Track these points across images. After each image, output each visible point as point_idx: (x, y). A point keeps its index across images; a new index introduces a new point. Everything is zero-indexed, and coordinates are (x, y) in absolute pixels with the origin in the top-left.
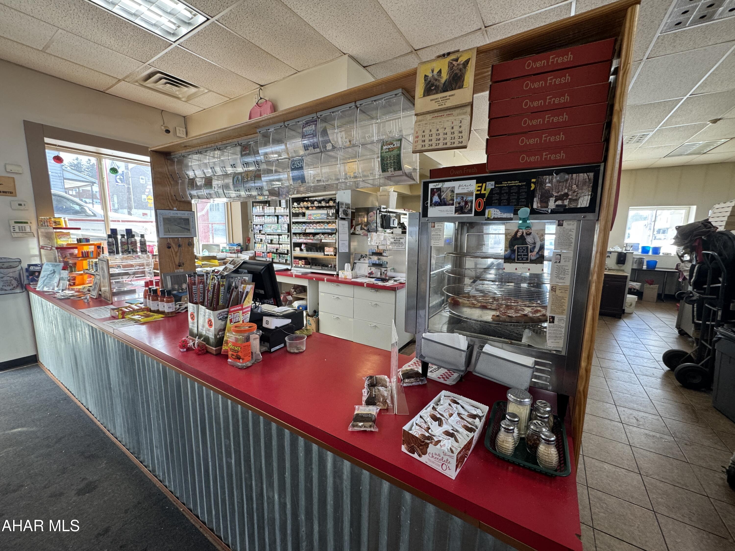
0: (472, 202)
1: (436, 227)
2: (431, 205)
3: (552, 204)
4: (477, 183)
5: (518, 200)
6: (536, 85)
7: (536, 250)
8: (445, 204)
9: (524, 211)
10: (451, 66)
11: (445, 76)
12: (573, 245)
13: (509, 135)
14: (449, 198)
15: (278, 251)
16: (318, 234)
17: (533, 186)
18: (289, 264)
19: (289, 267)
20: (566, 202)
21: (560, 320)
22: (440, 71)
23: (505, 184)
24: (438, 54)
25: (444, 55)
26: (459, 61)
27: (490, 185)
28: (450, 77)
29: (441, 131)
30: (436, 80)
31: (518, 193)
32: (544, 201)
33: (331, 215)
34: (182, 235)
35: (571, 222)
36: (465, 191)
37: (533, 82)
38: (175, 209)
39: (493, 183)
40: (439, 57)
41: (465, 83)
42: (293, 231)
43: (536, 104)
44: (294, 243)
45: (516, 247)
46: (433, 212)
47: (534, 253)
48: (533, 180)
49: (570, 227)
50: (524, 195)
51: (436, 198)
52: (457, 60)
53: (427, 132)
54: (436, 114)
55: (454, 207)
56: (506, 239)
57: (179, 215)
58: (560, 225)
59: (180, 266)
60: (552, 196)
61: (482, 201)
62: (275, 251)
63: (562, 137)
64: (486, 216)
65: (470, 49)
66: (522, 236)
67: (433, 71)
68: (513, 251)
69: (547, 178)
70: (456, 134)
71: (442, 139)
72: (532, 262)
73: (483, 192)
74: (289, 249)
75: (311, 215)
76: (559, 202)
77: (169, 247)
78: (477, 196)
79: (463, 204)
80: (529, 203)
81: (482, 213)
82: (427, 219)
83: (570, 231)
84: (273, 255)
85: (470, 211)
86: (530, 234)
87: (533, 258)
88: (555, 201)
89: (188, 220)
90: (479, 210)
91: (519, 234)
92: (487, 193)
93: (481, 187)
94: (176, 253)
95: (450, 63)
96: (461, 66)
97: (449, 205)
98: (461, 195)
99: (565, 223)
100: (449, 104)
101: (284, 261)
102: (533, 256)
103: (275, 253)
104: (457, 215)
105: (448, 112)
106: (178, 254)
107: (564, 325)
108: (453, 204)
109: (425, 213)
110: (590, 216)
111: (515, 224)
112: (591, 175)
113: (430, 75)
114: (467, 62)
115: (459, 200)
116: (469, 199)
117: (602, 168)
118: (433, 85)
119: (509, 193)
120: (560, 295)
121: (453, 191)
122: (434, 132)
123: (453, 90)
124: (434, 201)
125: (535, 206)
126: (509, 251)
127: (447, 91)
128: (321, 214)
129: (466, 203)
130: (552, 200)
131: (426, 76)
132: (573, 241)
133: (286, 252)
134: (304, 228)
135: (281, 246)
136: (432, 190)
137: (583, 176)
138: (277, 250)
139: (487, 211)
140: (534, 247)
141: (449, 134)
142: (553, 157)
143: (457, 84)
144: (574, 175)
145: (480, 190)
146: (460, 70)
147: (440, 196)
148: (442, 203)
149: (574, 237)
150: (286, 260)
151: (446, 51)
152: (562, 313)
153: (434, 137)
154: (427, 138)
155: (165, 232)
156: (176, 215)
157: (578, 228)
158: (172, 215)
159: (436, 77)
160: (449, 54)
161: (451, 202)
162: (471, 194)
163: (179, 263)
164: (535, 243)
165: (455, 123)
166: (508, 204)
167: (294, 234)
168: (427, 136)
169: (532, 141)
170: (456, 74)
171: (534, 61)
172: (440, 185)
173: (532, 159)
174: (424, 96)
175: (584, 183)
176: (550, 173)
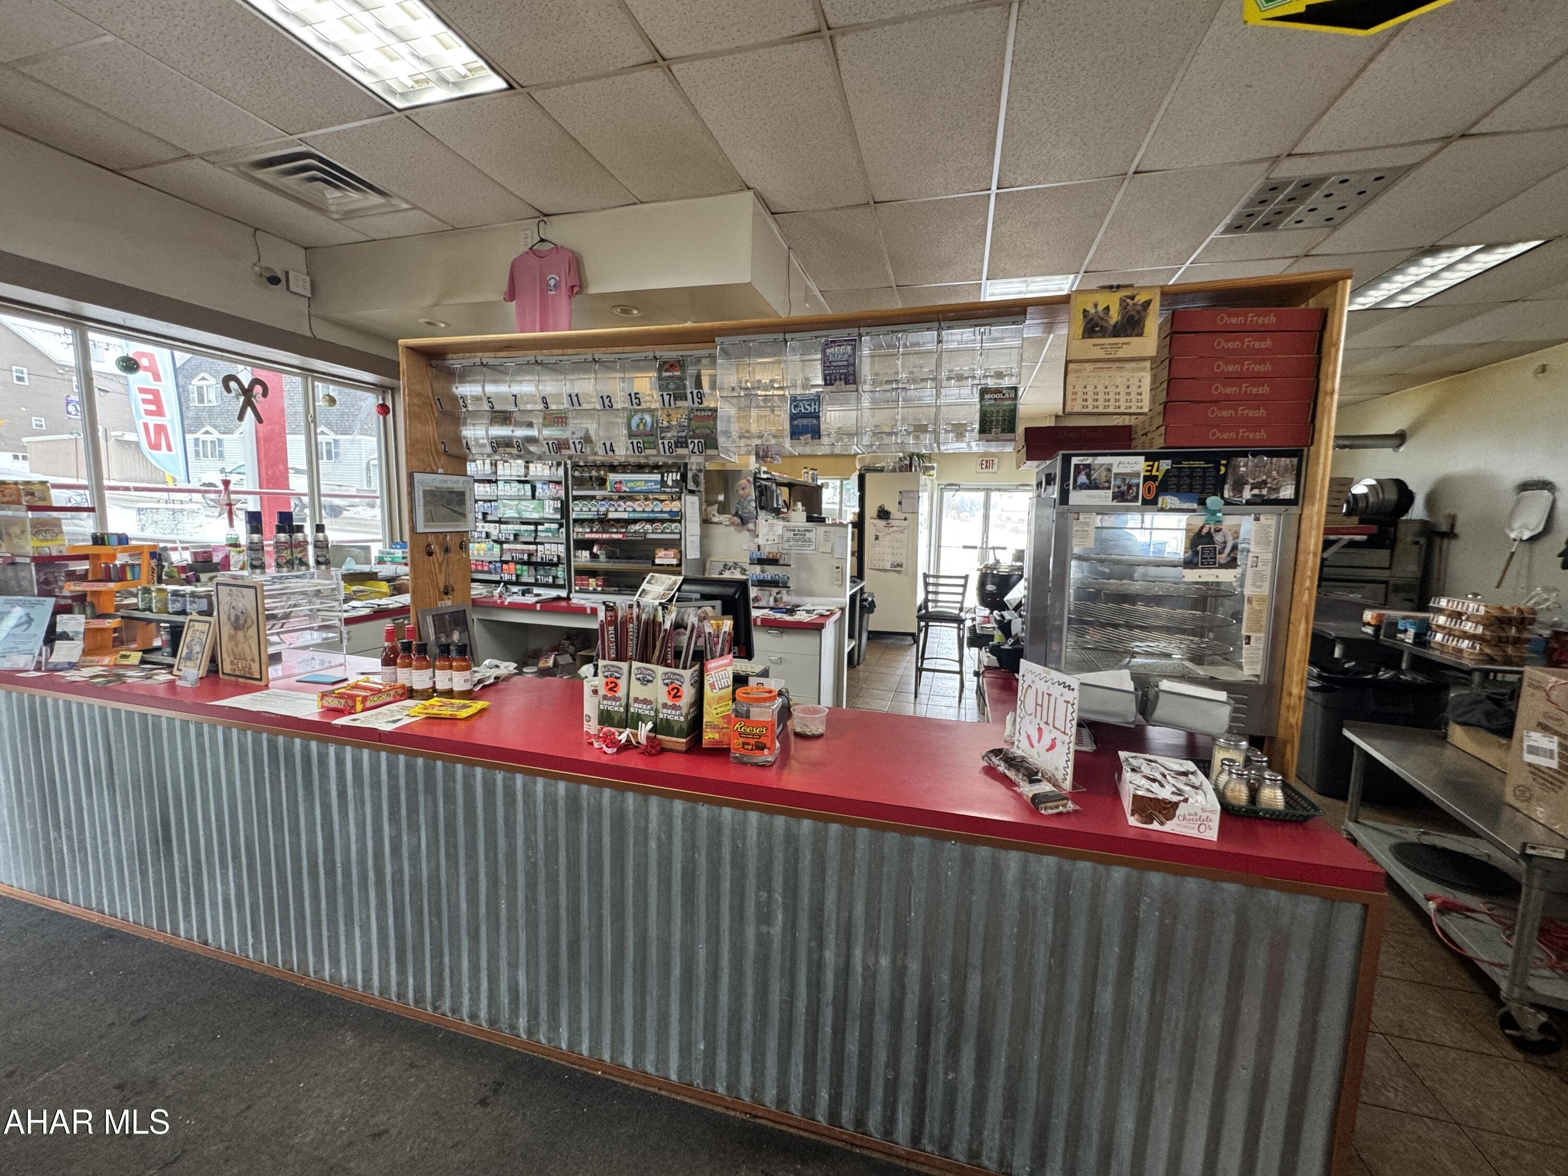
0: (1138, 486)
1: (1081, 519)
2: (1074, 488)
3: (1247, 494)
4: (1146, 460)
5: (1203, 485)
6: (1231, 345)
7: (1227, 550)
8: (1097, 487)
9: (1213, 501)
10: (1123, 302)
11: (1115, 316)
12: (1272, 544)
13: (1196, 402)
14: (1103, 479)
15: (533, 559)
16: (635, 521)
17: (1223, 470)
18: (562, 587)
19: (563, 593)
20: (1265, 492)
21: (1257, 639)
22: (1107, 309)
23: (1185, 464)
24: (1101, 284)
25: (1111, 287)
26: (1136, 299)
27: (1165, 465)
28: (1123, 318)
29: (1111, 389)
30: (1102, 319)
31: (1204, 477)
32: (1238, 487)
33: (670, 483)
34: (452, 526)
35: (1269, 516)
36: (1128, 471)
37: (1227, 341)
38: (440, 471)
39: (1169, 462)
40: (1103, 288)
41: (1146, 330)
42: (573, 516)
43: (1231, 368)
44: (575, 541)
45: (1199, 548)
46: (1077, 498)
47: (1224, 555)
48: (1224, 462)
49: (1269, 522)
50: (1211, 480)
51: (1082, 478)
52: (1132, 298)
53: (1090, 389)
54: (1099, 365)
55: (1110, 492)
56: (1187, 538)
57: (449, 485)
58: (1257, 519)
59: (446, 593)
60: (1247, 483)
61: (1154, 485)
62: (526, 557)
63: (1262, 412)
64: (1159, 505)
65: (1151, 287)
66: (1209, 533)
67: (1096, 306)
68: (1196, 553)
69: (1242, 461)
70: (1134, 396)
71: (1112, 401)
72: (1222, 566)
73: (1154, 473)
74: (563, 555)
75: (620, 482)
76: (1256, 491)
77: (430, 554)
78: (1146, 479)
79: (1124, 488)
80: (1218, 491)
81: (1154, 502)
82: (1066, 507)
83: (1269, 526)
84: (519, 567)
85: (1135, 499)
86: (1220, 530)
87: (1223, 561)
88: (1252, 489)
89: (462, 494)
90: (1150, 497)
91: (1205, 531)
92: (1160, 475)
93: (1152, 466)
94: (441, 565)
95: (1122, 301)
96: (1139, 308)
97: (1103, 488)
98: (1123, 476)
99: (1262, 517)
100: (1121, 354)
101: (551, 580)
102: (1223, 558)
103: (524, 563)
104: (1115, 503)
105: (1118, 365)
106: (444, 568)
107: (1262, 646)
108: (1109, 488)
109: (1064, 498)
110: (1294, 510)
111: (1198, 520)
112: (1295, 460)
113: (1092, 311)
114: (1147, 304)
115: (1118, 482)
116: (1135, 481)
117: (1305, 453)
118: (1097, 325)
119: (1191, 477)
120: (1258, 608)
121: (1109, 470)
122: (1100, 388)
123: (1127, 336)
124: (1079, 482)
125: (1226, 495)
126: (1190, 553)
127: (1119, 336)
128: (647, 481)
129: (1130, 487)
130: (1247, 488)
131: (1085, 311)
132: (1272, 539)
133: (555, 559)
134: (603, 509)
135: (540, 547)
136: (1077, 466)
137: (1285, 461)
138: (530, 555)
139: (1160, 499)
140: (1224, 548)
141: (1123, 394)
142: (1251, 435)
143: (1133, 329)
144: (1275, 460)
145: (1151, 471)
146: (1138, 312)
147: (1089, 476)
148: (1093, 485)
149: (1273, 534)
150: (555, 578)
151: (1115, 283)
152: (1259, 631)
153: (1101, 397)
154: (1090, 397)
155: (427, 520)
156: (445, 485)
157: (1278, 524)
158: (438, 485)
159: (1101, 315)
160: (1118, 287)
161: (1107, 485)
162: (1137, 475)
163: (446, 587)
164: (1225, 542)
165: (1131, 381)
166: (1190, 492)
167: (575, 521)
168: (1090, 394)
169: (1225, 413)
170: (1132, 317)
171: (1230, 316)
172: (1089, 460)
173: (1225, 436)
174: (1083, 337)
175: (1286, 470)
176: (1244, 454)
